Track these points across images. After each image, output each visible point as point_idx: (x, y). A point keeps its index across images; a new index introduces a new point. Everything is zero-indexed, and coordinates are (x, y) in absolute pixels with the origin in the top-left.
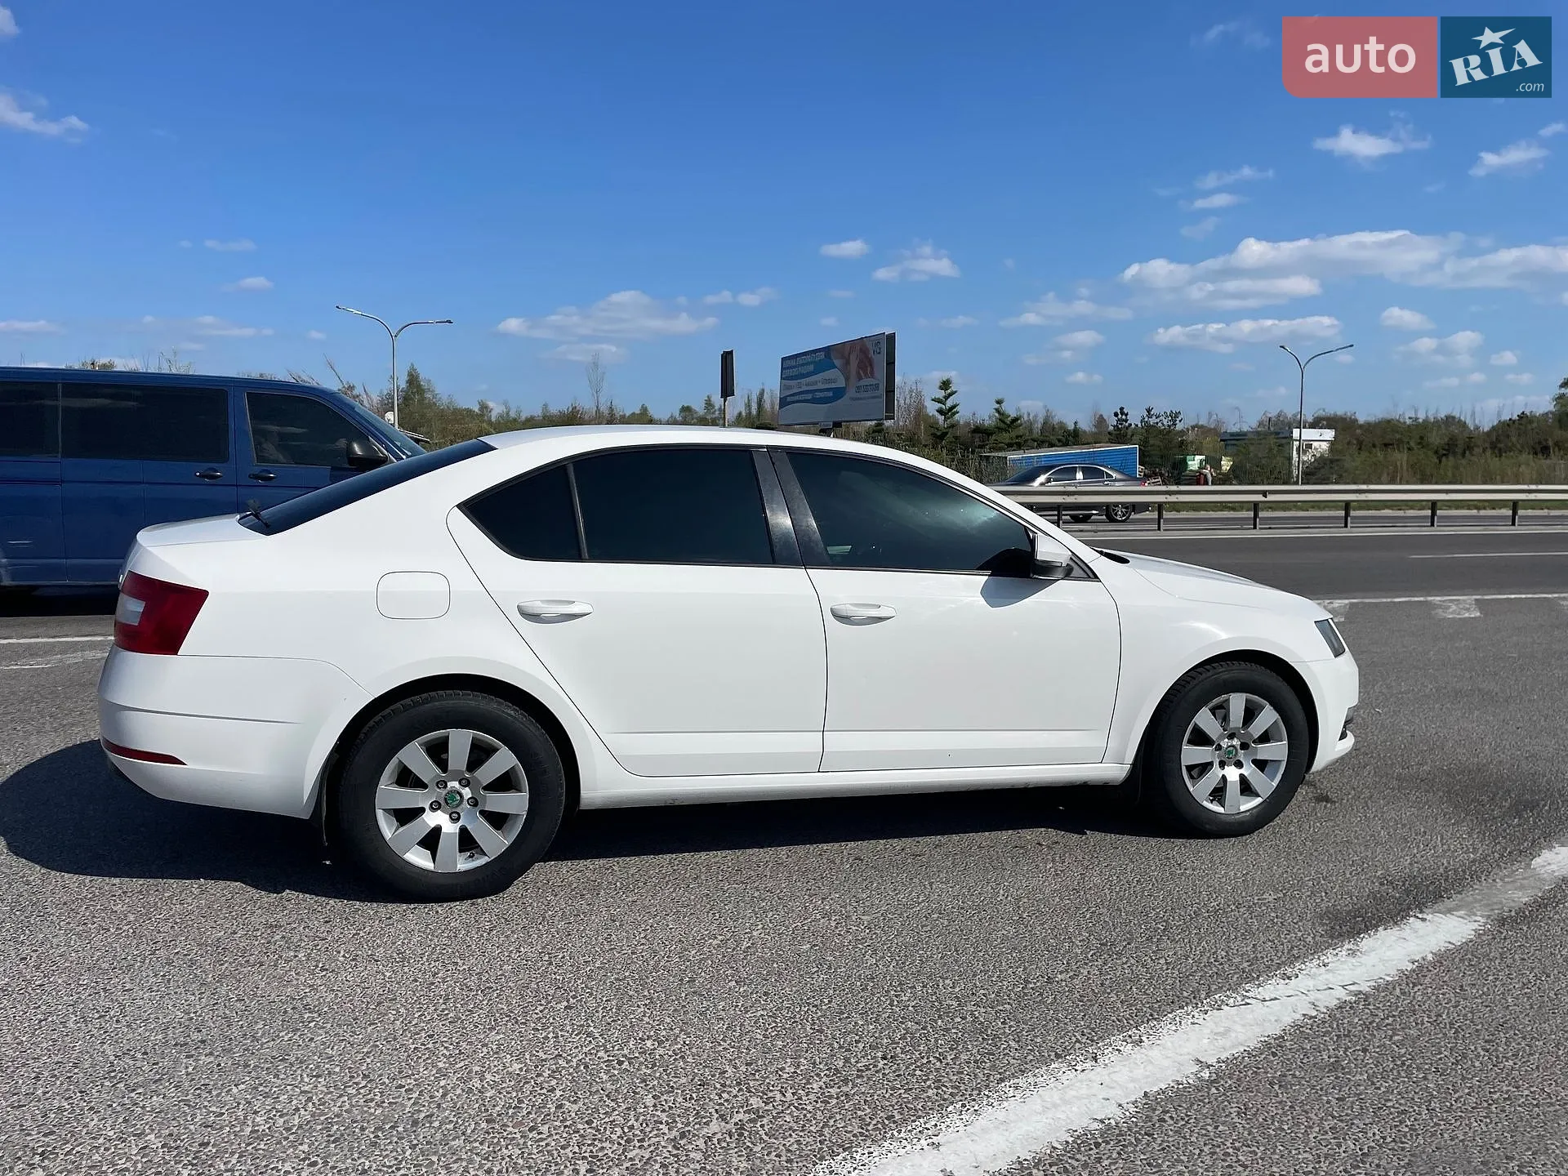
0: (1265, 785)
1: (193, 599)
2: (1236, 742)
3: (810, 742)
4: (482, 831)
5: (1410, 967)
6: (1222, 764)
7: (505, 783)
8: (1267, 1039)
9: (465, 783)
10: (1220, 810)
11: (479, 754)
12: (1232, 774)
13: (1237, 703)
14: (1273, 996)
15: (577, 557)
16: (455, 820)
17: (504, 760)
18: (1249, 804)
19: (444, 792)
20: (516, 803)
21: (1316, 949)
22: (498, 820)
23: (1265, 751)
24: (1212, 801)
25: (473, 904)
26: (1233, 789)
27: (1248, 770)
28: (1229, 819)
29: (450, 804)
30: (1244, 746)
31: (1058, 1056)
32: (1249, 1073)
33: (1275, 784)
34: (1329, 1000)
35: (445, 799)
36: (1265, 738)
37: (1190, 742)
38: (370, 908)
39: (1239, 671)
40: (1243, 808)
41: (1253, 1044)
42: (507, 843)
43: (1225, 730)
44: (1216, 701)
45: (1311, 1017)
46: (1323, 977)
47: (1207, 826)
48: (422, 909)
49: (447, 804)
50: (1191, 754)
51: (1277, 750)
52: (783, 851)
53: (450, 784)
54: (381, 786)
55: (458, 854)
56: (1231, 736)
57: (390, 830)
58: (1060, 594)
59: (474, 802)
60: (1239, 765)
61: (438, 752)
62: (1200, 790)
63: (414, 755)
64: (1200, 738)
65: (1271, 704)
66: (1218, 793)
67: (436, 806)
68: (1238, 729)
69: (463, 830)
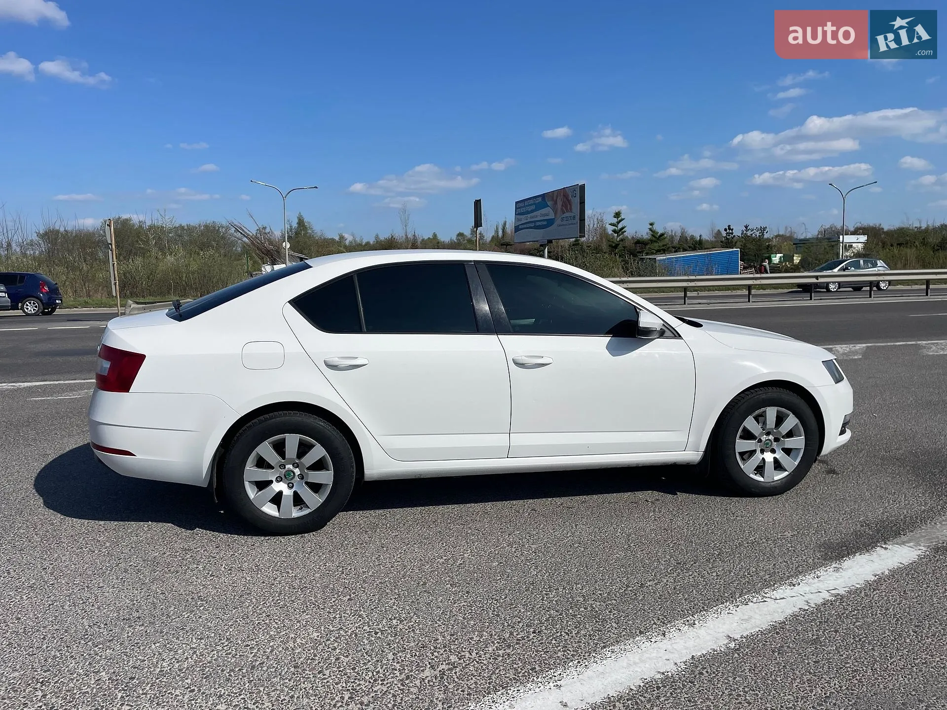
0: (791, 464)
1: (137, 360)
2: (771, 437)
3: (501, 440)
4: (307, 494)
5: (873, 578)
6: (762, 451)
7: (319, 465)
8: (774, 623)
9: (296, 466)
10: (761, 479)
11: (304, 449)
12: (769, 457)
13: (771, 413)
14: (782, 596)
15: (360, 331)
16: (290, 488)
17: (318, 452)
18: (780, 476)
19: (284, 471)
20: (326, 477)
21: (814, 567)
22: (316, 488)
23: (790, 443)
24: (756, 474)
25: (302, 537)
26: (769, 466)
27: (779, 455)
28: (768, 485)
29: (286, 477)
30: (777, 440)
31: (641, 633)
32: (760, 645)
33: (796, 463)
34: (818, 599)
35: (285, 475)
36: (790, 434)
37: (742, 437)
38: (242, 539)
39: (773, 393)
40: (776, 478)
41: (765, 626)
42: (321, 501)
43: (763, 430)
44: (757, 412)
45: (805, 610)
46: (816, 585)
47: (753, 490)
48: (273, 540)
50: (742, 445)
51: (798, 442)
52: (489, 505)
53: (287, 467)
54: (247, 468)
55: (293, 507)
56: (768, 434)
57: (253, 493)
58: (656, 348)
59: (302, 477)
60: (773, 451)
61: (280, 448)
62: (748, 468)
63: (265, 449)
64: (748, 435)
65: (793, 414)
66: (760, 469)
67: (279, 479)
68: (772, 429)
69: (295, 493)
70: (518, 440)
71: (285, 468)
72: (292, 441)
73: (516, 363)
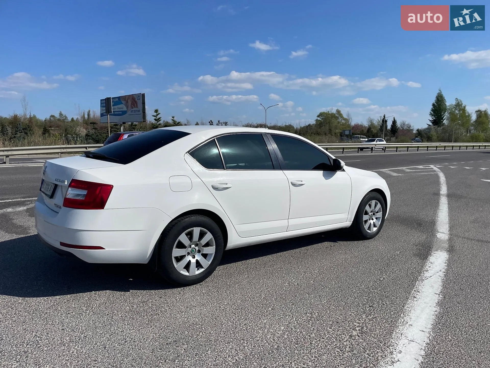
0: (378, 223)
2: (372, 213)
3: (285, 223)
4: (202, 260)
5: (446, 264)
6: (370, 219)
7: (208, 244)
8: (441, 286)
9: (197, 245)
12: (372, 222)
13: (373, 203)
14: (430, 276)
16: (194, 257)
17: (208, 237)
18: (375, 229)
19: (190, 249)
20: (211, 250)
21: (423, 263)
22: (206, 256)
23: (378, 215)
24: (368, 230)
26: (372, 226)
27: (375, 220)
28: (372, 234)
30: (374, 214)
31: (407, 298)
32: (448, 294)
33: (380, 223)
34: (441, 275)
35: (191, 251)
36: (378, 211)
37: (364, 214)
39: (374, 194)
40: (374, 231)
42: (209, 263)
43: (371, 210)
44: (369, 203)
45: (443, 279)
46: (433, 270)
47: (367, 237)
49: (192, 253)
50: (365, 217)
51: (380, 215)
54: (174, 249)
55: (196, 269)
59: (199, 251)
60: (373, 219)
62: (366, 227)
63: (183, 238)
64: (366, 213)
65: (379, 203)
66: (369, 227)
67: (189, 254)
68: (373, 210)
69: (197, 261)
70: (292, 222)
71: (191, 247)
72: (197, 231)
73: (294, 185)
